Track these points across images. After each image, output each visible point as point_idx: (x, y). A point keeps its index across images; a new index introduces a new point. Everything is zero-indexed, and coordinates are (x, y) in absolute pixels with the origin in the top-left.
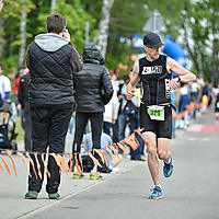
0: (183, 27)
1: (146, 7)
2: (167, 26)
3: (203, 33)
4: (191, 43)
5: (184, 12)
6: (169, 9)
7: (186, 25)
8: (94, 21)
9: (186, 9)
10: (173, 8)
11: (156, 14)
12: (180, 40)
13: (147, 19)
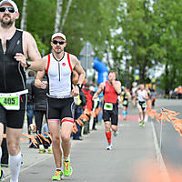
0: (106, 52)
1: (82, 39)
2: (95, 51)
3: (119, 56)
4: (112, 62)
5: (107, 42)
6: (96, 40)
7: (108, 50)
8: (48, 49)
9: (107, 40)
10: (99, 40)
11: (88, 44)
12: (104, 60)
13: (82, 47)
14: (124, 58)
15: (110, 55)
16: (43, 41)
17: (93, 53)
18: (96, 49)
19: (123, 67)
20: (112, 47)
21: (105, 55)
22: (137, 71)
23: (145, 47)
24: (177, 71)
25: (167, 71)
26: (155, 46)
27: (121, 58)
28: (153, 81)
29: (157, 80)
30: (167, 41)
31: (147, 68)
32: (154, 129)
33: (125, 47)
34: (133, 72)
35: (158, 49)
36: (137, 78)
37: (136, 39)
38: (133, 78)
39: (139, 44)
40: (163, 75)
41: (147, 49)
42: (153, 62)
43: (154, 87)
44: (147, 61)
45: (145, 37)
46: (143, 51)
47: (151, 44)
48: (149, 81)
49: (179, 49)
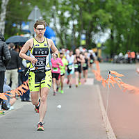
14: (71, 23)
15: (57, 20)
17: (41, 18)
18: (44, 14)
19: (70, 32)
20: (59, 12)
21: (52, 20)
22: (83, 36)
23: (90, 12)
24: (122, 36)
25: (112, 37)
26: (101, 11)
27: (67, 24)
28: (99, 45)
29: (102, 45)
30: (112, 7)
31: (93, 33)
33: (72, 13)
35: (104, 15)
36: (83, 42)
37: (83, 5)
38: (79, 43)
39: (86, 10)
40: (108, 40)
41: (93, 15)
42: (99, 28)
43: (100, 51)
44: (93, 26)
46: (89, 17)
47: (97, 10)
48: (94, 46)
49: (124, 15)
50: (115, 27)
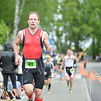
0: (51, 31)
5: (52, 24)
14: (64, 35)
16: (7, 25)
22: (73, 44)
23: (78, 27)
25: (93, 43)
26: (85, 26)
27: (62, 35)
28: (84, 50)
29: (87, 50)
30: (93, 22)
31: (79, 41)
32: (85, 84)
34: (70, 44)
35: (87, 28)
36: (73, 48)
39: (74, 25)
40: (91, 46)
42: (84, 37)
43: (85, 54)
45: (78, 20)
46: (76, 30)
48: (81, 50)
50: (96, 36)
